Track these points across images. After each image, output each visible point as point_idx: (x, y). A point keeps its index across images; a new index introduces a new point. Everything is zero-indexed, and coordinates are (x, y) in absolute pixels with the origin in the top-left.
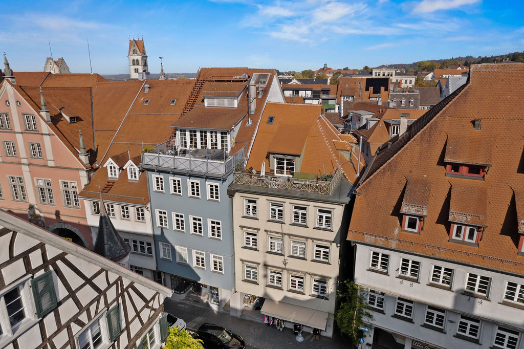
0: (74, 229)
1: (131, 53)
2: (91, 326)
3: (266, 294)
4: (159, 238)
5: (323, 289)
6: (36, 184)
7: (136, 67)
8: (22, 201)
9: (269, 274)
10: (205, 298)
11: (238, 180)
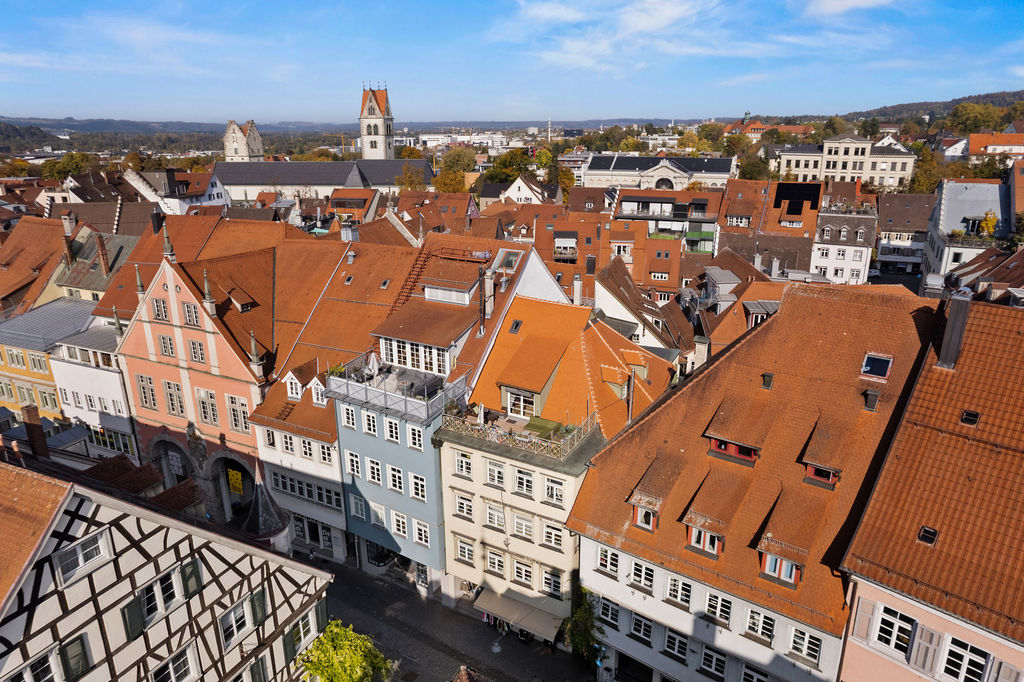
0: (242, 461)
1: (366, 112)
2: (234, 609)
3: (485, 582)
4: (349, 489)
5: (557, 586)
6: (197, 396)
7: (373, 138)
8: (179, 415)
9: (489, 555)
10: (412, 577)
11: (447, 424)
